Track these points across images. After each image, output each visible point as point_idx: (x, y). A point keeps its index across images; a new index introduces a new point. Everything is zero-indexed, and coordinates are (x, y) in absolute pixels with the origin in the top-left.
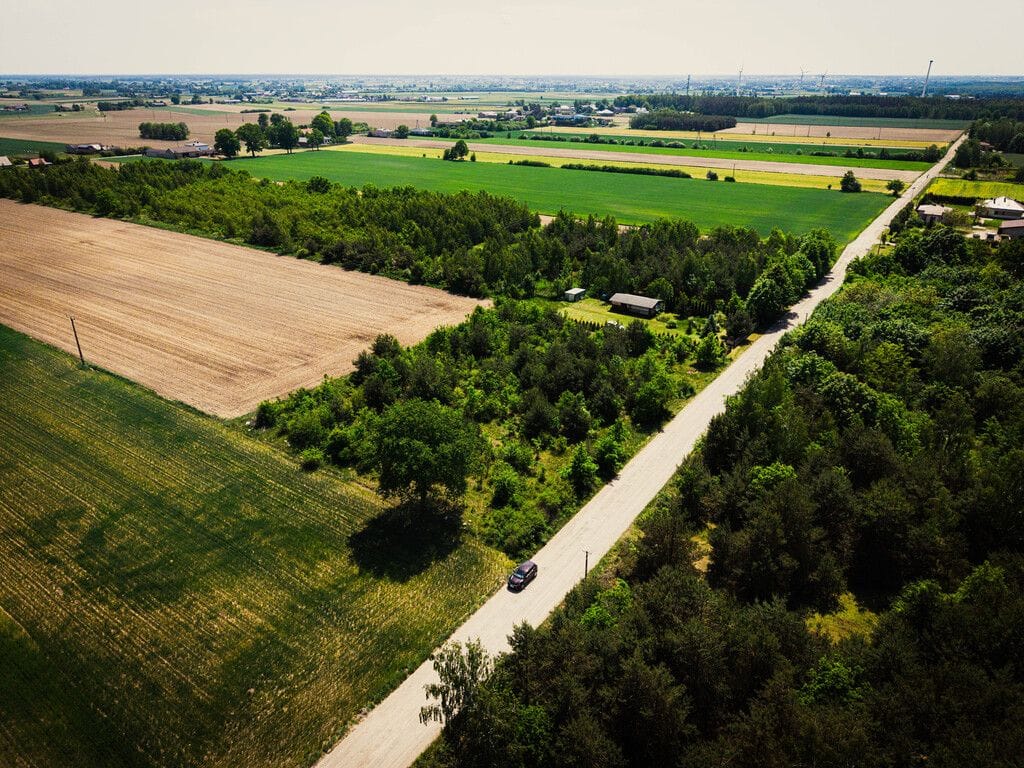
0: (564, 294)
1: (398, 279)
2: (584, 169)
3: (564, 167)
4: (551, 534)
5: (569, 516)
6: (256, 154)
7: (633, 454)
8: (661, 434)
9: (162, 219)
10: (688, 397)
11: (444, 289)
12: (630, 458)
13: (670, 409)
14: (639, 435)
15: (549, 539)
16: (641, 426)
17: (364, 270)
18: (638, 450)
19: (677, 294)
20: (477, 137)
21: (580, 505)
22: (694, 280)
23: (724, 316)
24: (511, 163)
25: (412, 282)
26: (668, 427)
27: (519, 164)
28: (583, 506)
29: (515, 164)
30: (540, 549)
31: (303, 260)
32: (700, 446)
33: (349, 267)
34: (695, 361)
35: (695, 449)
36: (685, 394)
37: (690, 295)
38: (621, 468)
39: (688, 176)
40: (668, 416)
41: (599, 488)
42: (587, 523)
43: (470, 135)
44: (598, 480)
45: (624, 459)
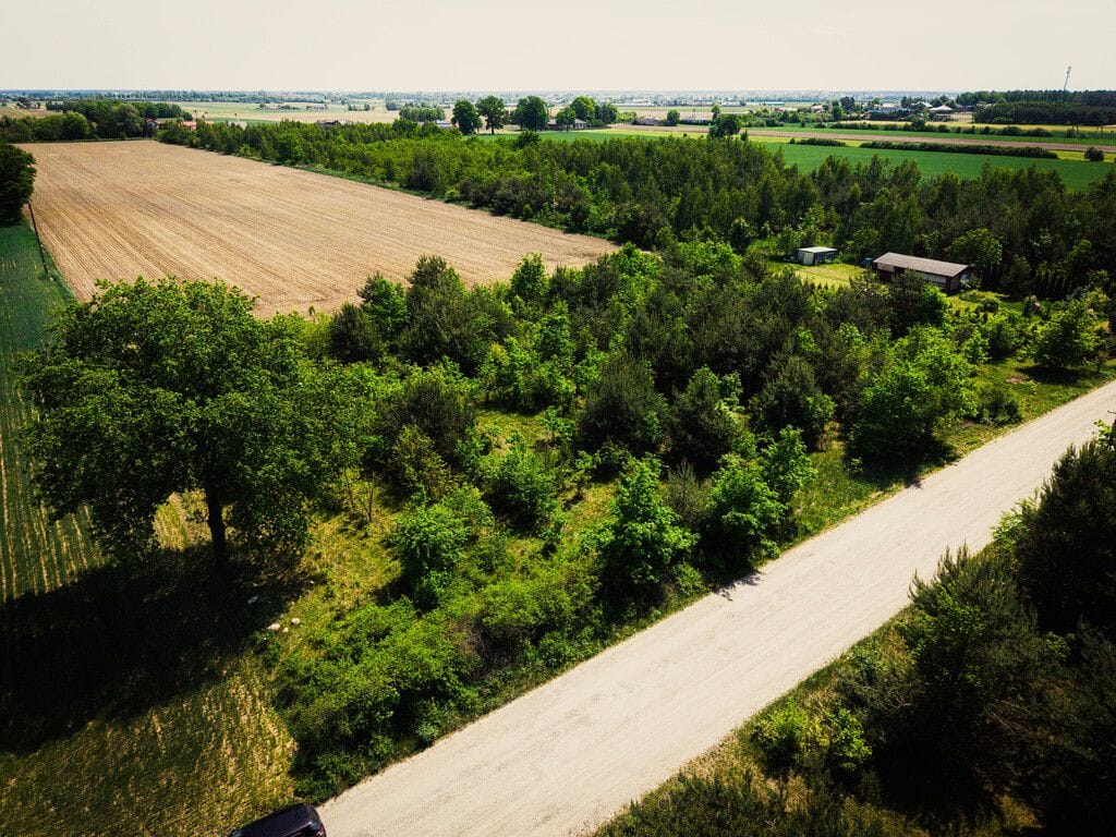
0: (796, 252)
1: (552, 227)
2: (893, 148)
3: (863, 146)
4: (468, 713)
5: (556, 665)
6: (496, 131)
7: (820, 526)
8: (912, 490)
9: (335, 167)
10: (1001, 424)
11: (610, 239)
12: (808, 533)
13: (949, 442)
14: (852, 485)
15: (446, 730)
16: (865, 464)
17: (515, 216)
18: (837, 519)
19: (1007, 259)
20: (762, 125)
21: (604, 638)
22: (1047, 238)
23: (1103, 297)
24: (792, 142)
25: (570, 230)
26: (936, 481)
27: (803, 143)
28: (615, 640)
29: (798, 143)
30: (397, 758)
31: (451, 205)
32: (1012, 533)
33: (499, 212)
34: (1030, 363)
35: (998, 542)
36: (993, 417)
37: (1034, 261)
38: (771, 556)
39: (1054, 157)
40: (941, 455)
41: (686, 597)
42: (596, 699)
43: (754, 123)
44: (690, 574)
45: (787, 533)
